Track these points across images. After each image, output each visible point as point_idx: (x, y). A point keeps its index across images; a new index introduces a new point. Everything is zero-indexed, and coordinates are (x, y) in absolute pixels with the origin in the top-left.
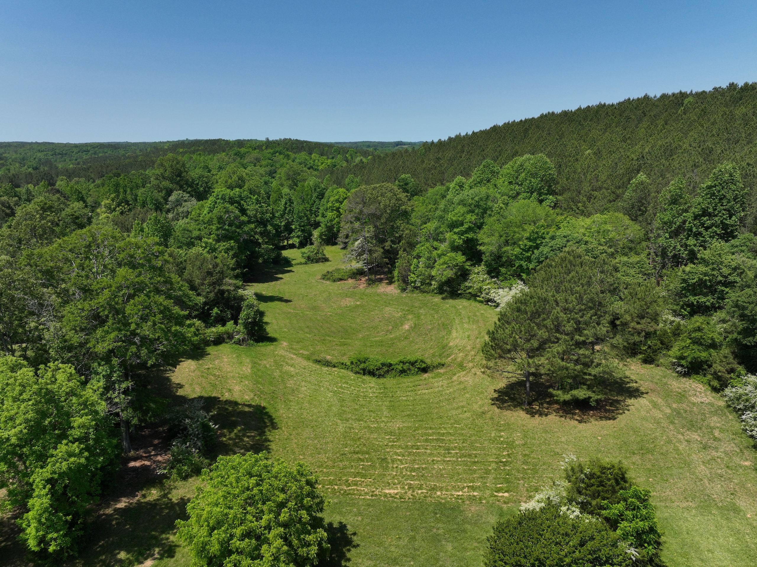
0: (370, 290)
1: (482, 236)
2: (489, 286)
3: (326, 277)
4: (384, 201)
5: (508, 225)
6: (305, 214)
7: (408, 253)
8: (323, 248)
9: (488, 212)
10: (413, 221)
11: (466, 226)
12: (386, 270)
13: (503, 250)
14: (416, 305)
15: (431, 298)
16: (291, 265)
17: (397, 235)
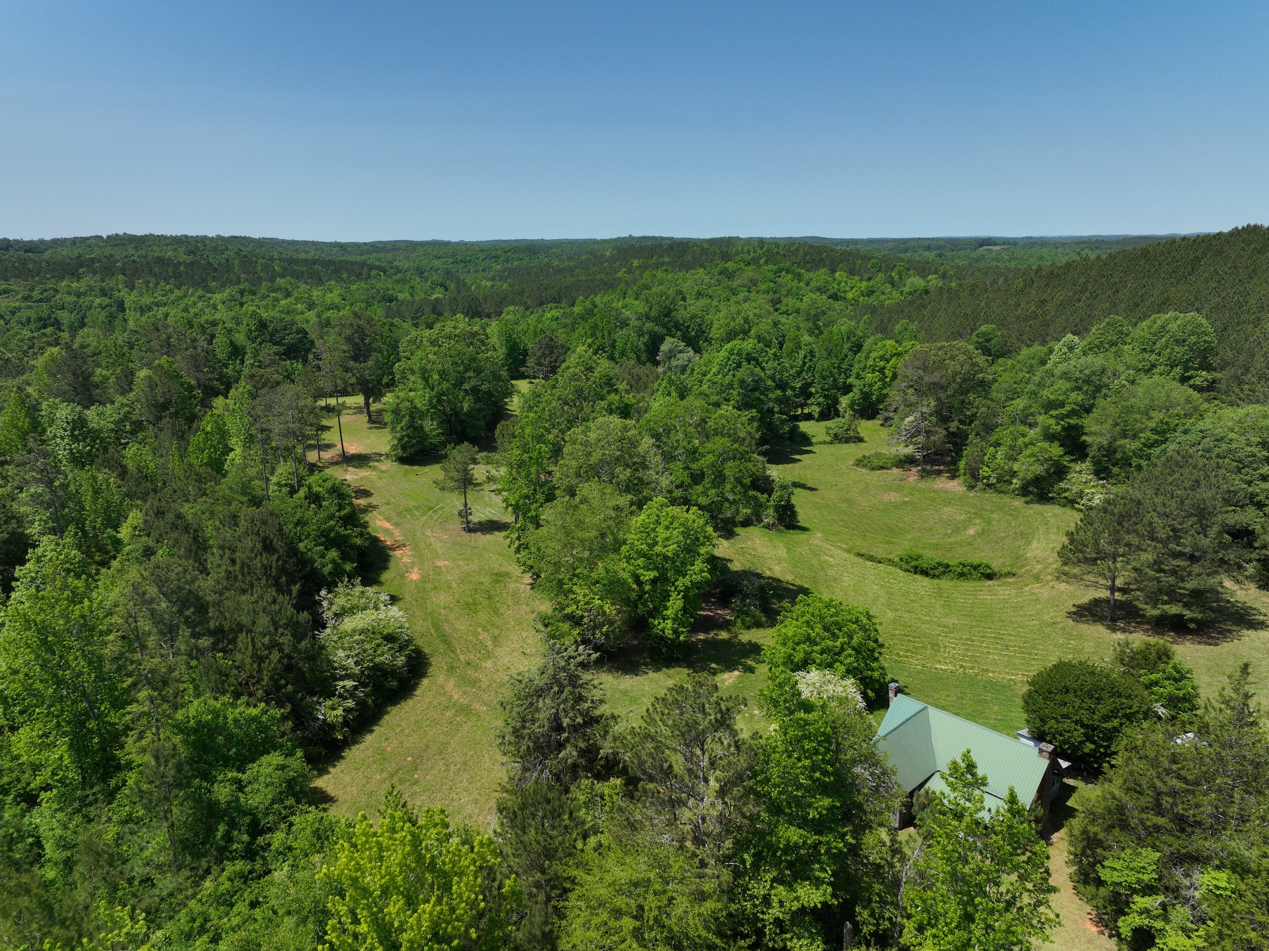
0: (924, 485)
1: (1090, 423)
2: (1093, 490)
3: (859, 463)
4: (953, 366)
5: (1129, 410)
6: (831, 372)
7: (983, 439)
8: (856, 422)
9: (1104, 391)
10: (994, 395)
11: (1068, 408)
12: (949, 459)
13: (1118, 443)
14: (987, 507)
15: (1008, 500)
16: (811, 444)
17: (968, 413)
